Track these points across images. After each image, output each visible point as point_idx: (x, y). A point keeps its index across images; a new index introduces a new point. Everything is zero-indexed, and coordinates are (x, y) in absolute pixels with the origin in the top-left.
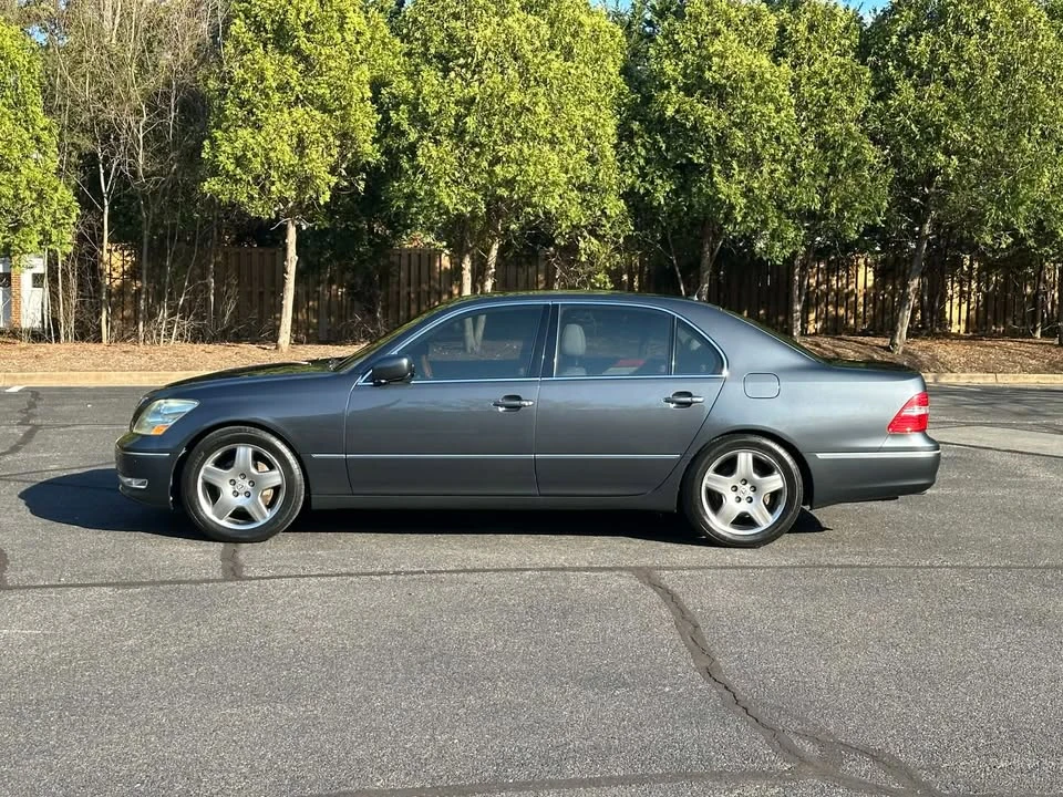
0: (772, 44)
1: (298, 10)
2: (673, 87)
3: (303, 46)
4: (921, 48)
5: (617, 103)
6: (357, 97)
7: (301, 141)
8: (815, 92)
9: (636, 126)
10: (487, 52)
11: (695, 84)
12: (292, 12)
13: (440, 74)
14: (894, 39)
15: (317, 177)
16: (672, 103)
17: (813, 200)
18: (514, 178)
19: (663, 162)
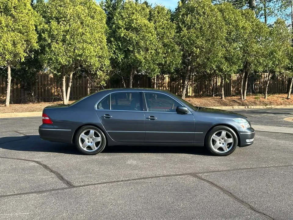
0: (148, 17)
1: (11, 2)
2: (123, 28)
3: (14, 14)
4: (188, 19)
5: (106, 32)
6: (31, 30)
7: (14, 42)
8: (161, 31)
9: (112, 39)
10: (71, 17)
11: (129, 28)
12: (10, 3)
13: (57, 23)
14: (180, 17)
15: (20, 54)
16: (123, 33)
17: (162, 61)
18: (82, 54)
19: (120, 49)
